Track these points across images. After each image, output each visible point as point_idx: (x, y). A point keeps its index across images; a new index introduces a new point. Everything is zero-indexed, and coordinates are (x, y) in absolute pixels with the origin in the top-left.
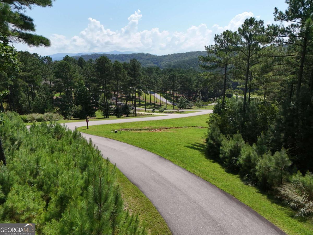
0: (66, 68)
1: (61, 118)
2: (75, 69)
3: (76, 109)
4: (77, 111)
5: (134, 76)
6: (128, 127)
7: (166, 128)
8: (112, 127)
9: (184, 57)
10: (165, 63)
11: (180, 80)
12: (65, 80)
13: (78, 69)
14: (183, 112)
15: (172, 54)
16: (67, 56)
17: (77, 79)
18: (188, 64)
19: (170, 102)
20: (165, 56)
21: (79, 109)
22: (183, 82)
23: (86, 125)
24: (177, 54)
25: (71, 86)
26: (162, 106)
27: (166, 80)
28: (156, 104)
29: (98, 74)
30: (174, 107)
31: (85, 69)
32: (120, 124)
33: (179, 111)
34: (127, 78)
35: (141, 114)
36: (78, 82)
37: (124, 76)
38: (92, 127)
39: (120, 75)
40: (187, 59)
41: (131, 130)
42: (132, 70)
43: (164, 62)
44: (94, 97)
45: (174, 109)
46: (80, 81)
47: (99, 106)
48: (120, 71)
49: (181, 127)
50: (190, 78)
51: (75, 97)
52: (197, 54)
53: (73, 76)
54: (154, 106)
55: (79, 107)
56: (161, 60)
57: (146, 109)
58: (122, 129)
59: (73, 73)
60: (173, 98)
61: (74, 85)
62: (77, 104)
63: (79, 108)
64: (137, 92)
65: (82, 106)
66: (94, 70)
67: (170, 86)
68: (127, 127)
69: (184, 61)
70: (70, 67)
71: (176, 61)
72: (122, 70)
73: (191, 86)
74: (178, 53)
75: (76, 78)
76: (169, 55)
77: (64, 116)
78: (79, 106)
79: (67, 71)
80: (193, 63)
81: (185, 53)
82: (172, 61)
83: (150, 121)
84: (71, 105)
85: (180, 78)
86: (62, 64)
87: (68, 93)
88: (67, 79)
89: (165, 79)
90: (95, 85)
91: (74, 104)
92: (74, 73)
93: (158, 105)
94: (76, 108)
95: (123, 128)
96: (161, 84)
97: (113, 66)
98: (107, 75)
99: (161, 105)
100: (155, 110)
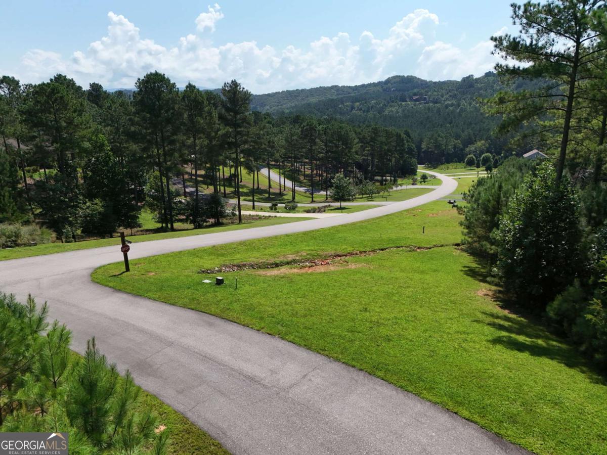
0: (56, 100)
1: (44, 236)
2: (81, 104)
3: (88, 211)
4: (92, 215)
5: (235, 125)
6: (238, 256)
7: (339, 256)
8: (196, 260)
9: (307, 97)
10: (271, 108)
11: (324, 137)
12: (55, 133)
13: (91, 110)
14: (344, 208)
15: (283, 92)
16: (60, 76)
17: (89, 130)
18: (318, 110)
19: (300, 187)
20: (269, 95)
21: (96, 209)
22: (331, 142)
23: (123, 259)
24: (293, 91)
25: (72, 148)
26: (285, 195)
27: (295, 137)
28: (271, 190)
29: (144, 119)
30: (312, 197)
31: (109, 107)
32: (215, 251)
33: (329, 206)
34: (219, 130)
35: (250, 215)
36: (90, 140)
37: (211, 124)
38: (138, 262)
39: (202, 121)
40: (313, 100)
41: (252, 266)
42: (228, 110)
43: (268, 107)
44: (131, 177)
45: (313, 202)
46: (96, 136)
47: (148, 198)
48: (201, 110)
49: (374, 251)
50: (347, 134)
51: (85, 178)
52: (333, 91)
53: (76, 122)
54: (267, 195)
55: (96, 204)
56: (262, 104)
57: (256, 204)
58: (226, 266)
59: (75, 115)
60: (302, 178)
61: (79, 146)
62: (91, 196)
63: (98, 205)
64: (241, 164)
65: (103, 203)
66: (133, 110)
67: (304, 150)
68: (238, 258)
69: (309, 105)
70: (66, 98)
71: (293, 104)
72: (206, 109)
73: (349, 152)
74: (295, 89)
75: (84, 127)
76: (276, 93)
77: (54, 231)
78: (97, 201)
79: (57, 110)
80: (328, 110)
81: (308, 90)
82: (285, 104)
83: (287, 235)
84: (74, 198)
85: (325, 134)
86: (44, 90)
87: (66, 170)
88: (58, 129)
89: (292, 135)
90: (134, 147)
91: (81, 198)
92: (80, 115)
93: (275, 194)
94: (88, 207)
95: (228, 263)
96: (282, 147)
97: (183, 98)
98: (168, 121)
99: (281, 194)
100: (277, 205)
